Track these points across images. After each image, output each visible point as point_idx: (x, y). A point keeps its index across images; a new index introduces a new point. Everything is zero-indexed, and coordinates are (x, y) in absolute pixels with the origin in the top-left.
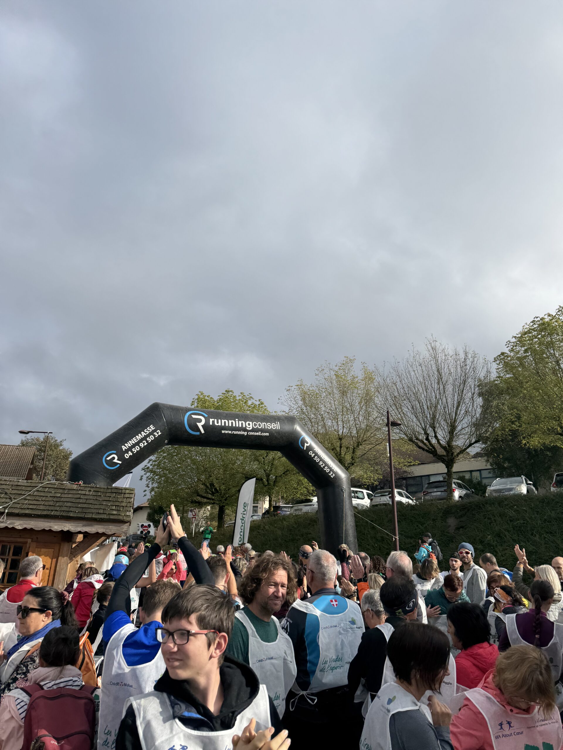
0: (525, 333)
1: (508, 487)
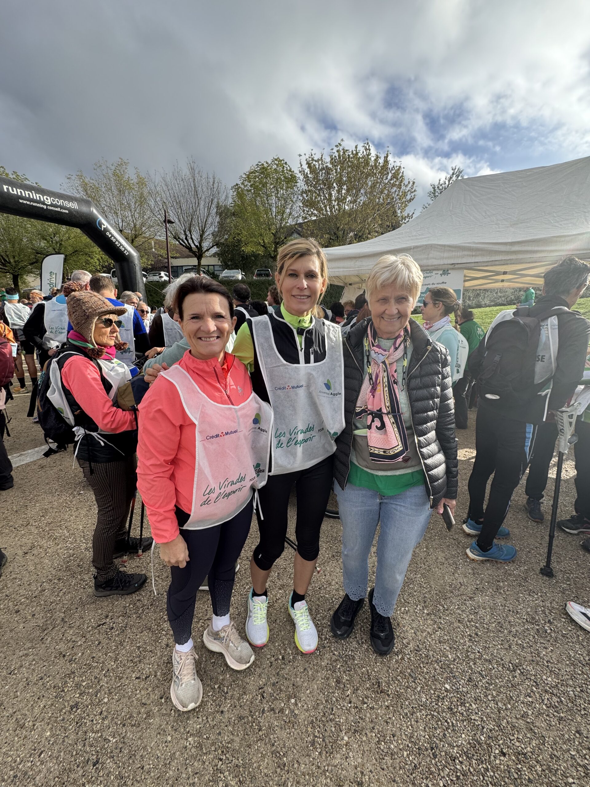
0: (252, 173)
1: (232, 275)
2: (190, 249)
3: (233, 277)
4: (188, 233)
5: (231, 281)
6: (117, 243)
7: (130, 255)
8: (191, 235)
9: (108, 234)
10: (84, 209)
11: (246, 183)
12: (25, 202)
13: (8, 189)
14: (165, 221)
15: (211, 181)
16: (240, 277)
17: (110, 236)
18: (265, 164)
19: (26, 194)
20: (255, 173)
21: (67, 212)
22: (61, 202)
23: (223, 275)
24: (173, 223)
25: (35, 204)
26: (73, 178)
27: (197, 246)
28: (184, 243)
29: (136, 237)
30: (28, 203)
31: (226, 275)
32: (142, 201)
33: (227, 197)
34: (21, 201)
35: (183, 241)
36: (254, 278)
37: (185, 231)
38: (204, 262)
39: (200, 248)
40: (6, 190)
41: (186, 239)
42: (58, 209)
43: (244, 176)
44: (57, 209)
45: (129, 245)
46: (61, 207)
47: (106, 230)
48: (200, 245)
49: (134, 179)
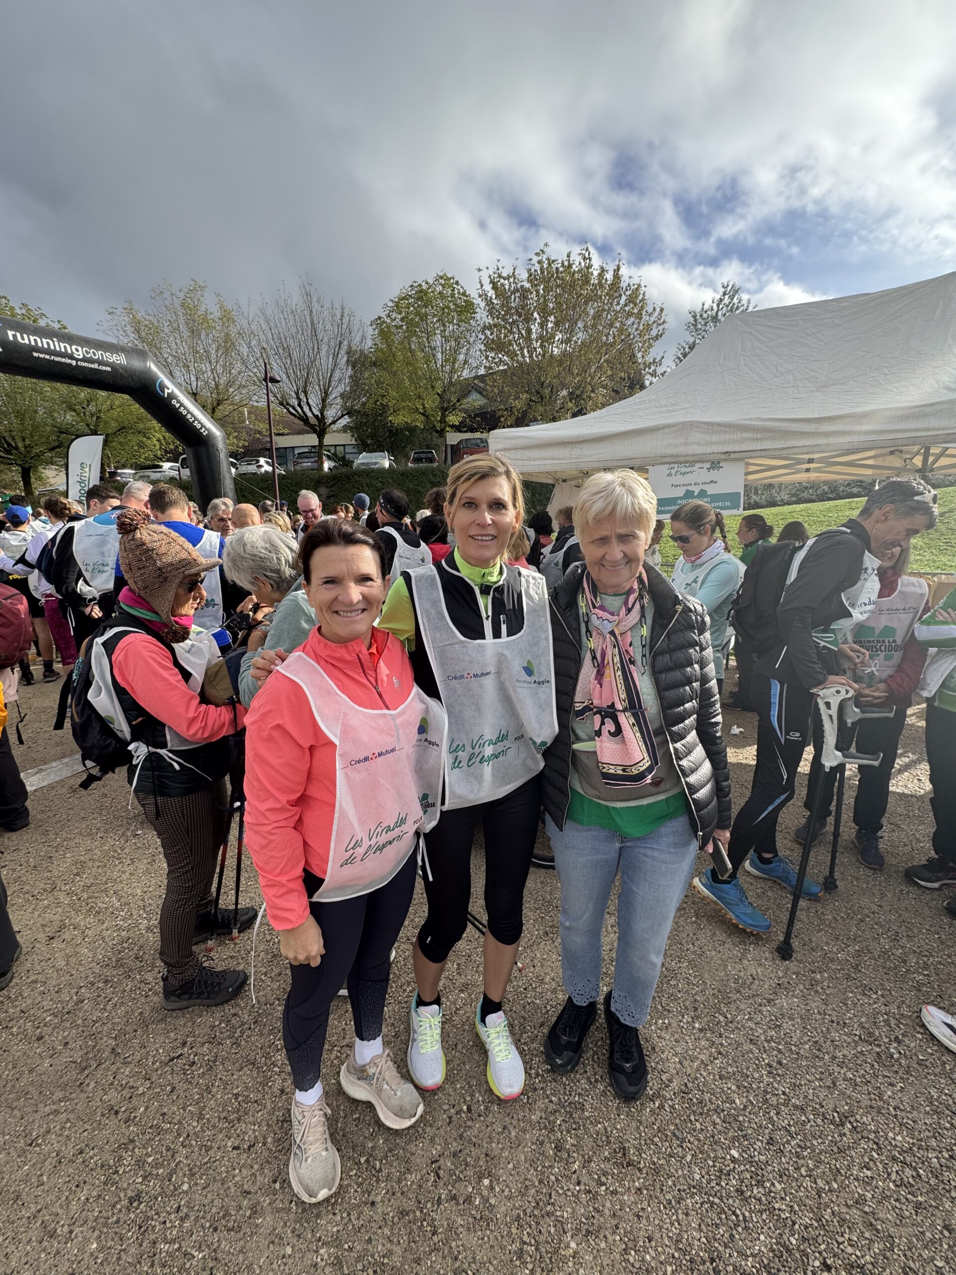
0: (403, 299)
1: (374, 461)
2: (305, 420)
3: (376, 463)
4: (302, 396)
5: (373, 471)
6: (189, 416)
7: (210, 435)
8: (307, 399)
9: (174, 402)
10: (136, 364)
11: (394, 315)
12: (42, 356)
13: (15, 336)
14: (265, 379)
15: (338, 313)
16: (386, 464)
17: (178, 405)
18: (423, 284)
19: (44, 343)
20: (407, 299)
21: (109, 369)
22: (99, 355)
23: (359, 462)
24: (279, 382)
25: (57, 359)
26: (118, 312)
27: (316, 416)
28: (296, 411)
29: (218, 404)
30: (47, 357)
31: (364, 461)
32: (228, 346)
33: (363, 337)
34: (35, 354)
35: (294, 408)
36: (410, 464)
37: (297, 394)
38: (328, 440)
39: (321, 419)
40: (11, 338)
41: (299, 405)
42: (96, 366)
43: (390, 304)
44: (92, 366)
45: (208, 419)
46: (100, 363)
47: (172, 396)
48: (322, 414)
49: (216, 313)
